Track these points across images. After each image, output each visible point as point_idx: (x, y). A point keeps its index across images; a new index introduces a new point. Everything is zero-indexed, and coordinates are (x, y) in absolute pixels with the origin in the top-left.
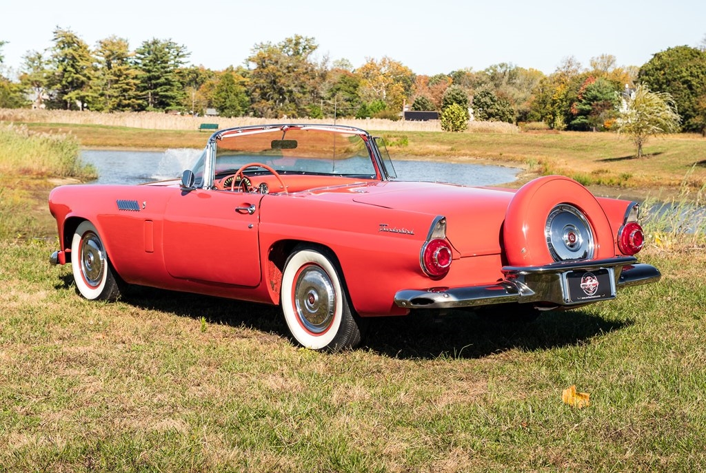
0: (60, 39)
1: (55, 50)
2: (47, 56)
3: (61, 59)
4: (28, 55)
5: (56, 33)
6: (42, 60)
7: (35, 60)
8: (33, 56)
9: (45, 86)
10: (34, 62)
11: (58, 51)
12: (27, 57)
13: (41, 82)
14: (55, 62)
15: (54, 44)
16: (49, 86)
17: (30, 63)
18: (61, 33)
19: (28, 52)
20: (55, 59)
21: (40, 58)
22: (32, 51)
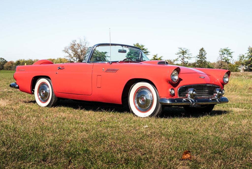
0: (250, 50)
1: (248, 54)
2: (246, 56)
3: (250, 56)
4: (240, 55)
5: (249, 48)
6: (244, 57)
7: (242, 57)
8: (241, 56)
9: (245, 65)
10: (242, 58)
11: (249, 54)
12: (240, 56)
13: (244, 64)
14: (248, 57)
15: (248, 52)
16: (246, 65)
17: (240, 58)
18: (250, 48)
19: (240, 54)
20: (248, 56)
21: (244, 56)
22: (241, 54)
